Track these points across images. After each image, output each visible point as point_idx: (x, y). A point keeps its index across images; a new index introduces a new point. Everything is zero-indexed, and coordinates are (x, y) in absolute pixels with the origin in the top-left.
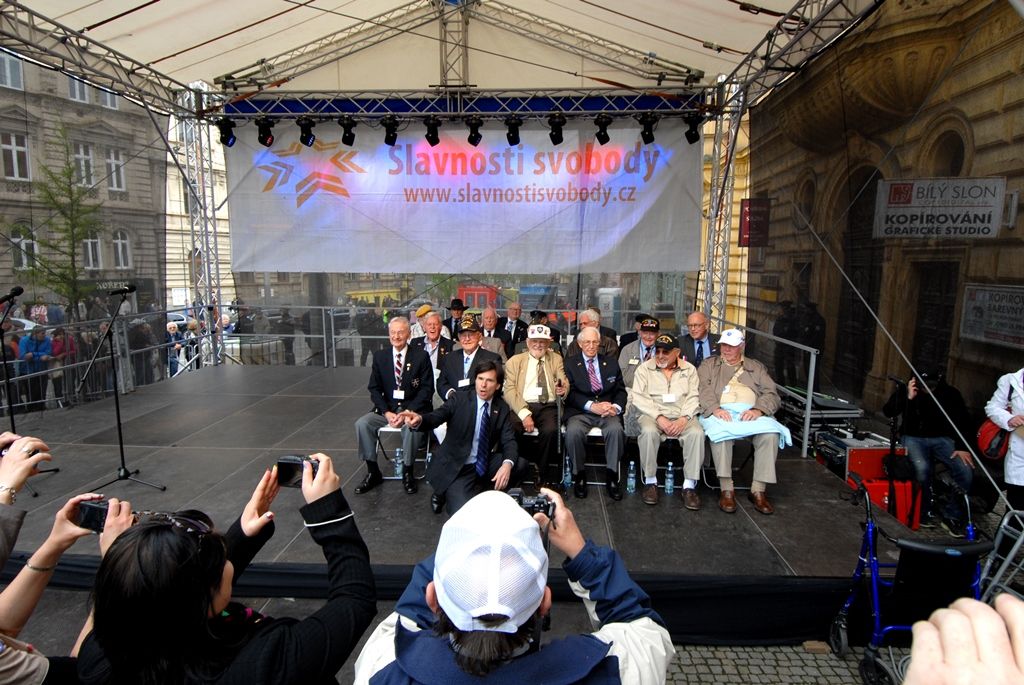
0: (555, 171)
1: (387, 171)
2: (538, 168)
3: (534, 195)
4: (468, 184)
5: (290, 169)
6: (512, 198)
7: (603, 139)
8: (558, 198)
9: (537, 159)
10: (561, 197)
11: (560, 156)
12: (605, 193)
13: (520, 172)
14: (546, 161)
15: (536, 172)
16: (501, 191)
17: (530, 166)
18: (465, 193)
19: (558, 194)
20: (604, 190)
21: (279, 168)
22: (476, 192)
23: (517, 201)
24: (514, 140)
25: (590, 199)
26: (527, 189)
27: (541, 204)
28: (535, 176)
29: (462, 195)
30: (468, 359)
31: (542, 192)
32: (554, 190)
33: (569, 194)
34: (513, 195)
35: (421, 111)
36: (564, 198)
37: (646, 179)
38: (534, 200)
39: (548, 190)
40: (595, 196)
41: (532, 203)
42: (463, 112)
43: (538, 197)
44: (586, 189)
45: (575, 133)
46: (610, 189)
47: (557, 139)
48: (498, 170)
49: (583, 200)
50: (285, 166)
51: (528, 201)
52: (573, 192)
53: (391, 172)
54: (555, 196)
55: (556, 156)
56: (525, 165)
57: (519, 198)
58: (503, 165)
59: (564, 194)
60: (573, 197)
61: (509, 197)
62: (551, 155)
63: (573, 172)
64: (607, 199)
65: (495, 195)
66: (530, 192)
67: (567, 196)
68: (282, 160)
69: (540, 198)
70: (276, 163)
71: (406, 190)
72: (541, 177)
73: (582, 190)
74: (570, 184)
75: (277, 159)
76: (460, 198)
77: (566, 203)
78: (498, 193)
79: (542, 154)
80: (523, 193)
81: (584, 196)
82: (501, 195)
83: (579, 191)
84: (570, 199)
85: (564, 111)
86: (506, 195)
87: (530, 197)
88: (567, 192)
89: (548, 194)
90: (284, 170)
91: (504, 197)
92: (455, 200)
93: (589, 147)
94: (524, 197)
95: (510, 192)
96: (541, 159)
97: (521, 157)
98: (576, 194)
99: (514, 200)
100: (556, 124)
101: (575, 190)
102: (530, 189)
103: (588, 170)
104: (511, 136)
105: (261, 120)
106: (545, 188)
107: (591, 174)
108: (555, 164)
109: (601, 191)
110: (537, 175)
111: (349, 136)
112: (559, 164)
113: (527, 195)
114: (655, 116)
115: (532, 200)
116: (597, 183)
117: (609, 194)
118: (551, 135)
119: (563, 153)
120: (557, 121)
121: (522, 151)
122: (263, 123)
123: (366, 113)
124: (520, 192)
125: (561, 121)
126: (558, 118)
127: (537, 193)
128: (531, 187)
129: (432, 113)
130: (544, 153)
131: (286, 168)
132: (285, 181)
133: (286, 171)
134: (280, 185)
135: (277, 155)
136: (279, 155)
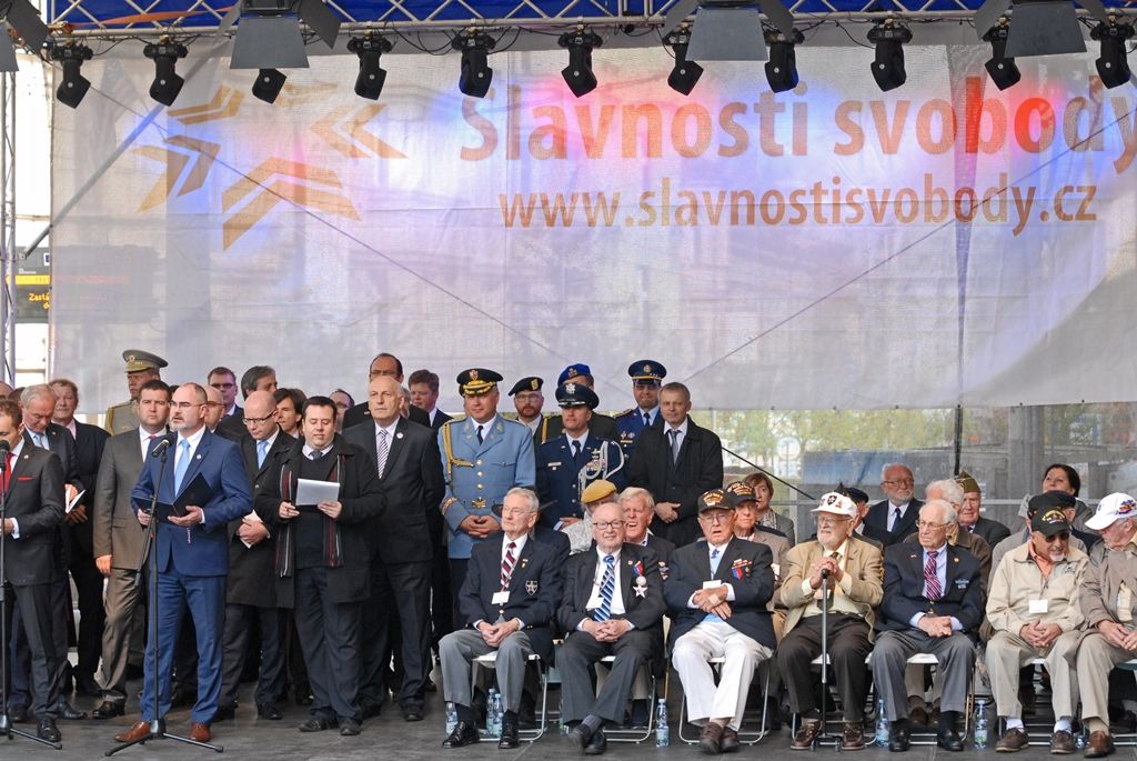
0: (890, 147)
1: (457, 152)
2: (846, 139)
3: (836, 205)
4: (666, 182)
5: (209, 152)
6: (780, 216)
7: (1006, 77)
8: (898, 212)
9: (843, 116)
10: (906, 209)
11: (902, 108)
12: (1018, 202)
13: (800, 149)
14: (863, 120)
15: (841, 150)
16: (751, 197)
18: (657, 203)
19: (898, 203)
20: (1016, 191)
21: (182, 150)
22: (687, 200)
23: (793, 222)
24: (783, 77)
25: (979, 216)
26: (817, 190)
27: (855, 228)
28: (839, 158)
29: (651, 210)
30: (716, 552)
31: (857, 199)
32: (887, 193)
33: (928, 202)
34: (781, 208)
35: (552, 15)
36: (914, 212)
37: (1121, 166)
38: (836, 219)
39: (871, 193)
40: (995, 209)
42: (657, 17)
43: (847, 212)
44: (971, 192)
45: (938, 52)
46: (1032, 191)
47: (890, 74)
48: (741, 146)
49: (964, 218)
50: (196, 145)
51: (820, 219)
52: (937, 198)
53: (466, 154)
54: (890, 209)
55: (890, 110)
56: (813, 130)
57: (796, 214)
58: (755, 133)
59: (915, 203)
60: (936, 208)
61: (772, 212)
62: (877, 108)
63: (934, 149)
64: (1024, 216)
65: (735, 207)
66: (827, 200)
67: (921, 207)
68: (193, 132)
69: (852, 213)
70: (176, 139)
71: (503, 200)
72: (854, 160)
73: (959, 194)
74: (928, 178)
75: (181, 130)
76: (645, 216)
77: (921, 226)
78: (743, 201)
80: (807, 200)
81: (965, 208)
82: (751, 206)
83: (951, 197)
84: (929, 216)
85: (905, 12)
86: (764, 206)
87: (827, 212)
88: (921, 198)
89: (873, 203)
90: (195, 155)
91: (758, 212)
92: (629, 221)
93: (975, 87)
94: (811, 211)
95: (773, 200)
96: (854, 117)
97: (800, 114)
98: (946, 202)
99: (786, 219)
100: (886, 39)
101: (943, 192)
102: (826, 192)
103: (973, 145)
104: (777, 70)
105: (159, 45)
106: (864, 189)
107: (981, 155)
108: (890, 130)
109: (1010, 195)
110: (844, 158)
111: (372, 77)
112: (899, 128)
113: (818, 205)
114: (1127, 24)
115: (830, 220)
116: (998, 177)
117: (1029, 202)
118: (874, 67)
119: (908, 103)
120: (889, 34)
121: (805, 104)
122: (163, 50)
123: (415, 21)
124: (800, 200)
125: (898, 34)
126: (893, 28)
127: (843, 201)
128: (829, 186)
129: (580, 19)
130: (860, 104)
131: (199, 150)
132: (196, 182)
133: (199, 159)
134: (182, 192)
135: (181, 120)
136: (187, 122)
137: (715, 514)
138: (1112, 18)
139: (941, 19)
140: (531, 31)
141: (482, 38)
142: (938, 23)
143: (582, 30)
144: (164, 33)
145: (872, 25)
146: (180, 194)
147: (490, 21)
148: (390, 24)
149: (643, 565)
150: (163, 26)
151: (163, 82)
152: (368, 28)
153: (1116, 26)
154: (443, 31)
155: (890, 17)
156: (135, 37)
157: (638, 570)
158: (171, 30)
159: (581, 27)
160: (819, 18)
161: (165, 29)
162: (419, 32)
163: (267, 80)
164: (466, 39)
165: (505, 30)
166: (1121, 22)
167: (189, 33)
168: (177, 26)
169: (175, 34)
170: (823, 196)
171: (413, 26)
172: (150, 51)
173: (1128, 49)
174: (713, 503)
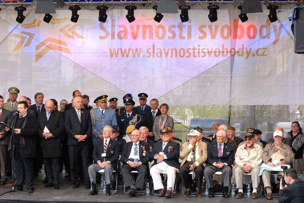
0: (213, 37)
1: (98, 37)
2: (202, 35)
3: (199, 52)
4: (154, 46)
5: (31, 36)
7: (244, 19)
8: (215, 54)
9: (201, 29)
10: (217, 53)
11: (217, 27)
12: (247, 52)
13: (189, 37)
14: (206, 30)
15: (200, 38)
16: (176, 49)
17: (196, 34)
18: (151, 51)
19: (215, 52)
21: (25, 35)
22: (159, 51)
23: (187, 57)
24: (185, 18)
25: (237, 55)
27: (204, 59)
28: (199, 40)
29: (150, 53)
30: (164, 144)
31: (204, 51)
32: (212, 49)
33: (223, 52)
34: (184, 53)
37: (274, 43)
38: (199, 56)
39: (208, 49)
41: (197, 58)
43: (202, 54)
44: (234, 49)
45: (226, 11)
46: (250, 49)
47: (213, 18)
48: (174, 36)
51: (195, 56)
52: (225, 50)
53: (100, 38)
54: (213, 53)
55: (214, 27)
56: (193, 33)
57: (188, 55)
58: (177, 33)
59: (219, 52)
60: (225, 54)
61: (182, 54)
62: (210, 27)
63: (225, 38)
64: (248, 55)
65: (172, 53)
66: (196, 51)
67: (221, 53)
68: (27, 30)
69: (203, 54)
70: (23, 32)
71: (110, 50)
72: (203, 41)
73: (231, 49)
74: (223, 45)
75: (24, 30)
76: (148, 55)
77: (221, 58)
78: (174, 51)
79: (204, 26)
80: (191, 51)
81: (233, 53)
82: (176, 52)
83: (229, 50)
84: (223, 55)
85: (218, 1)
86: (180, 53)
87: (196, 54)
88: (221, 51)
89: (208, 52)
90: (28, 37)
91: (178, 54)
92: (144, 56)
93: (236, 22)
94: (192, 54)
95: (182, 51)
96: (204, 29)
97: (190, 28)
98: (227, 52)
99: (185, 56)
100: (212, 8)
101: (227, 49)
102: (196, 49)
103: (235, 37)
104: (183, 16)
105: (19, 7)
106: (206, 48)
107: (237, 39)
108: (213, 32)
109: (245, 50)
110: (201, 40)
111: (75, 17)
112: (216, 32)
113: (194, 52)
114: (276, 5)
115: (197, 56)
116: (242, 46)
117: (250, 52)
118: (209, 16)
119: (218, 25)
120: (213, 7)
121: (191, 25)
122: (20, 9)
123: (87, 2)
124: (189, 51)
125: (216, 7)
126: (214, 6)
127: (201, 51)
128: (197, 47)
129: (131, 2)
130: (206, 26)
131: (29, 35)
132: (28, 43)
133: (29, 37)
134: (25, 46)
135: (24, 27)
136: (26, 28)
137: (165, 134)
138: (273, 4)
139: (227, 3)
140: (118, 5)
141: (104, 7)
142: (227, 4)
143: (131, 5)
144: (20, 4)
145: (209, 5)
146: (24, 47)
147: (107, 2)
148: (80, 2)
149: (145, 147)
150: (20, 2)
151: (19, 17)
152: (74, 3)
153: (274, 6)
154: (94, 5)
155: (214, 3)
156: (12, 5)
157: (144, 149)
158: (22, 3)
159: (131, 4)
160: (194, 3)
161: (20, 3)
162: (88, 5)
163: (47, 17)
164: (100, 7)
165: (111, 5)
166: (275, 5)
167: (27, 4)
168: (24, 2)
169: (23, 4)
170: (195, 50)
171: (86, 3)
172: (16, 9)
173: (277, 12)
174: (165, 131)
